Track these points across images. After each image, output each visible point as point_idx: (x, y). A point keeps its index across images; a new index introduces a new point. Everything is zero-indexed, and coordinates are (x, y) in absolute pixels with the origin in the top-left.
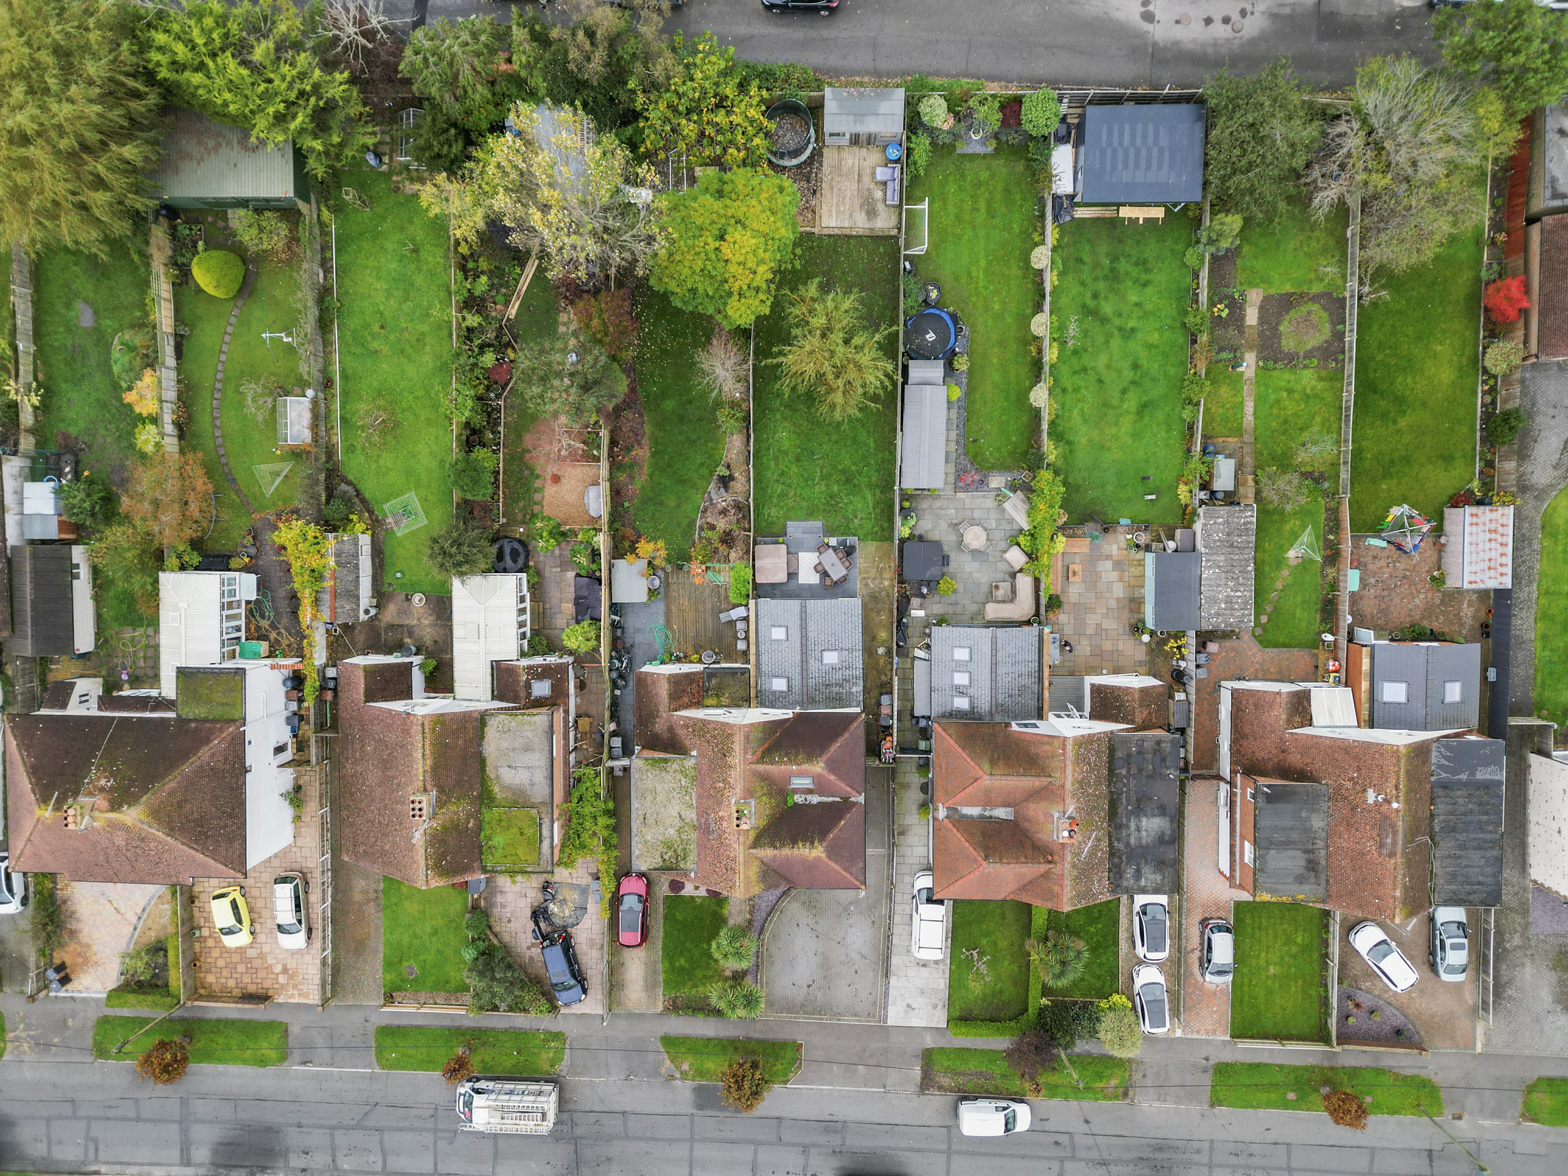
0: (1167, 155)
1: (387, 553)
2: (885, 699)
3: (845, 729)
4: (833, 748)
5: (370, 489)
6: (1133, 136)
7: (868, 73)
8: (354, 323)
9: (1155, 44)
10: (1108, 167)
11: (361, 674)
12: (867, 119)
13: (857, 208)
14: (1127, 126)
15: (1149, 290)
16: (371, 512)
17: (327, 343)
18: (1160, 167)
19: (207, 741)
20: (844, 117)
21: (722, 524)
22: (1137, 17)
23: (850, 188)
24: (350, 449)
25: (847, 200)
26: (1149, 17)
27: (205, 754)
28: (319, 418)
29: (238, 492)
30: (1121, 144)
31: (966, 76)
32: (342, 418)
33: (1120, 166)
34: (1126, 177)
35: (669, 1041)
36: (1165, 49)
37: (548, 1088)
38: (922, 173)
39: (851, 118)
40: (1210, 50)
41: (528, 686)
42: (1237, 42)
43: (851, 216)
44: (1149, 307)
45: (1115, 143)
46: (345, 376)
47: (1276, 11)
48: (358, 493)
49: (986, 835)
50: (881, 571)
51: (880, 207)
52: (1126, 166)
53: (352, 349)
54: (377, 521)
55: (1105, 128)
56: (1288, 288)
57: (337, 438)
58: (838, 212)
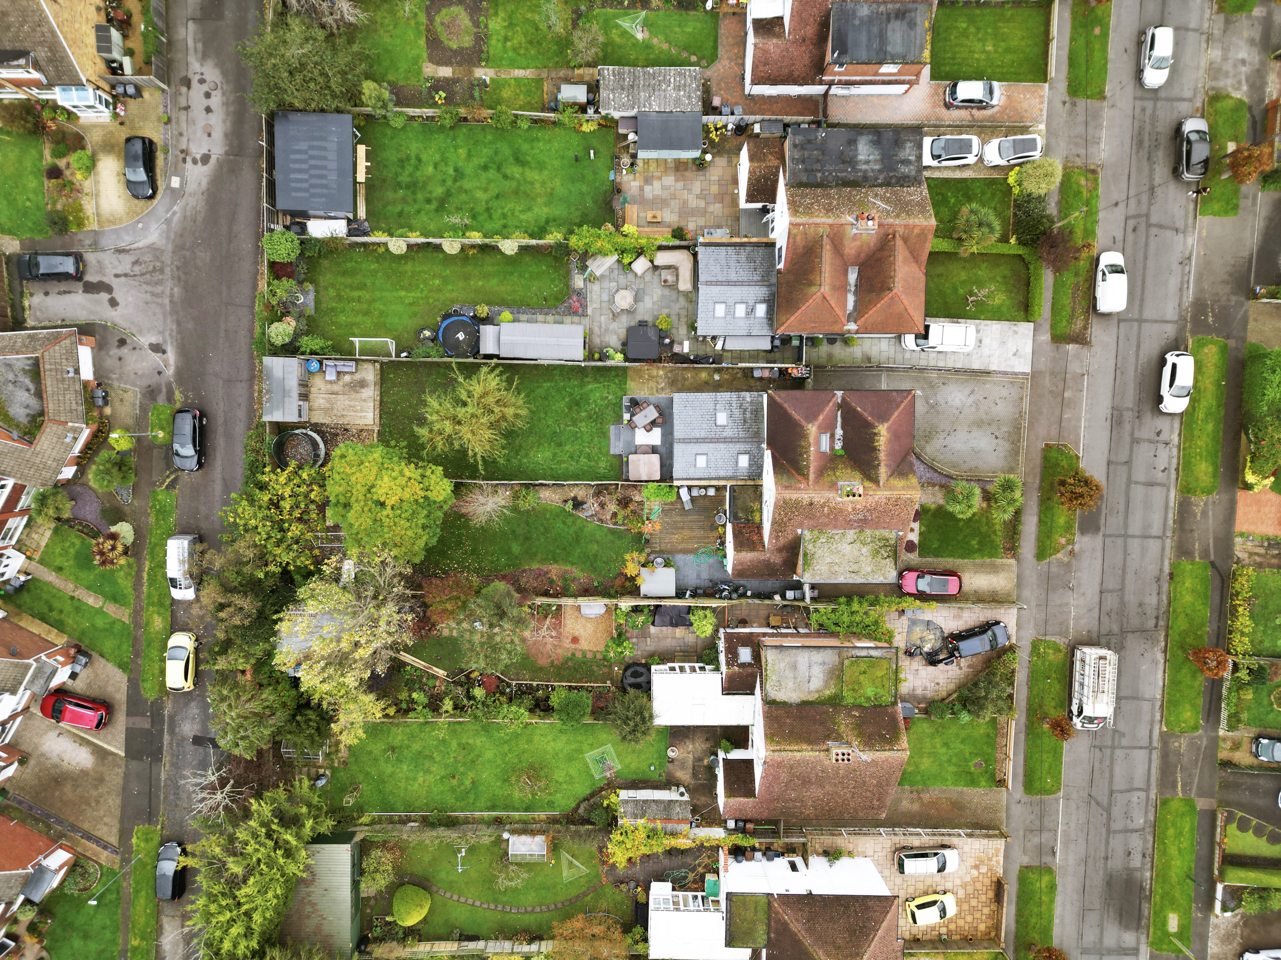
0: (315, 143)
1: (634, 777)
2: (757, 374)
3: (780, 407)
4: (796, 416)
5: (582, 789)
6: (300, 171)
7: (251, 387)
8: (450, 800)
9: (227, 153)
10: (325, 191)
11: (732, 800)
12: (287, 387)
13: (358, 395)
14: (293, 176)
15: (424, 157)
16: (602, 789)
17: (466, 821)
18: (324, 149)
19: (785, 924)
20: (286, 405)
21: (612, 507)
22: (206, 168)
23: (342, 402)
24: (551, 804)
25: (352, 403)
26: (206, 159)
27: (796, 927)
28: (525, 829)
29: (585, 894)
30: (306, 181)
31: (253, 307)
32: (526, 810)
33: (324, 182)
34: (333, 177)
35: (1041, 553)
36: (231, 145)
37: (1078, 654)
38: (330, 343)
39: (286, 400)
40: (232, 109)
41: (743, 665)
42: (225, 87)
43: (364, 401)
44: (437, 157)
45: (306, 185)
46: (493, 808)
47: (200, 55)
48: (586, 799)
49: (871, 290)
50: (651, 377)
51: (357, 377)
52: (324, 177)
53: (471, 801)
54: (608, 784)
55: (294, 194)
56: (422, 42)
57: (542, 815)
58: (362, 411)
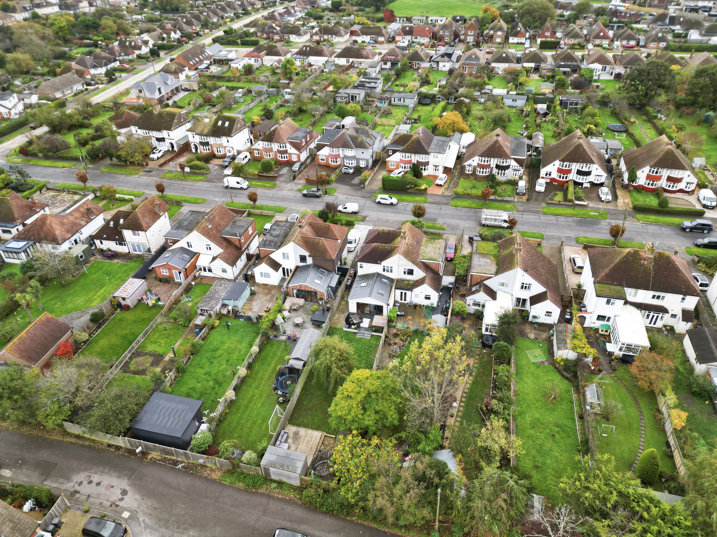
1: (547, 354)
6: (168, 421)
9: (129, 479)
11: (549, 298)
13: (302, 437)
14: (168, 425)
17: (584, 433)
18: (164, 407)
21: (397, 340)
22: (129, 494)
24: (568, 392)
25: (306, 441)
26: (124, 492)
29: (625, 386)
30: (175, 419)
31: (225, 485)
34: (180, 406)
35: (444, 230)
36: (126, 475)
37: (484, 222)
39: (291, 457)
41: (480, 288)
43: (306, 435)
46: (573, 420)
48: (563, 375)
52: (178, 410)
55: (177, 427)
56: (137, 376)
58: (312, 438)
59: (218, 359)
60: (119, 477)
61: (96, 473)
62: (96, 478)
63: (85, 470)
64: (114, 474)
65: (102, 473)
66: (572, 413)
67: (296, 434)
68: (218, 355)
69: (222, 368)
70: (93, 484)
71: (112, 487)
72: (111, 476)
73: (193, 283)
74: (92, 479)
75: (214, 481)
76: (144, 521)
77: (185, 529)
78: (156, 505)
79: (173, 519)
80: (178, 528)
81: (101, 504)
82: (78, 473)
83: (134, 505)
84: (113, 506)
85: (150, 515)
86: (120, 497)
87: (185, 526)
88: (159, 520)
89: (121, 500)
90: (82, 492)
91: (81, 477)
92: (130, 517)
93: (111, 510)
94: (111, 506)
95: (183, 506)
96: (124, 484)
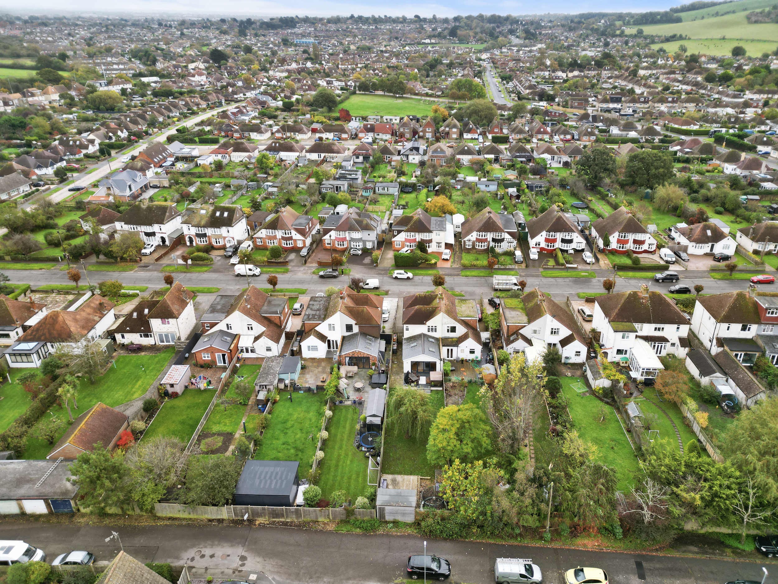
0: (257, 476)
2: (395, 348)
3: (409, 319)
4: (413, 312)
6: (271, 483)
7: (392, 536)
8: (626, 450)
9: (243, 546)
10: (285, 473)
14: (273, 487)
16: (594, 394)
17: (635, 443)
18: (262, 472)
19: (618, 314)
20: (406, 494)
22: (249, 559)
26: (243, 558)
27: (616, 310)
33: (280, 473)
34: (278, 469)
36: (239, 543)
40: (216, 542)
42: (201, 546)
45: (279, 482)
46: (623, 433)
48: (603, 400)
52: (277, 473)
53: (623, 442)
55: (283, 486)
56: (212, 456)
59: (291, 429)
60: (232, 546)
61: (206, 547)
62: (208, 552)
63: (193, 546)
64: (225, 544)
65: (212, 546)
66: (621, 429)
67: (394, 481)
68: (290, 426)
69: (298, 436)
70: (207, 558)
71: (229, 556)
72: (223, 547)
73: (238, 365)
74: (203, 553)
75: (331, 532)
76: (274, 579)
77: (318, 577)
78: (280, 562)
79: (302, 571)
80: (311, 578)
81: (222, 573)
82: (186, 551)
83: (259, 568)
84: (237, 572)
85: (278, 572)
86: (240, 563)
87: (317, 575)
88: (290, 575)
89: (243, 565)
90: (197, 566)
91: (191, 553)
92: (258, 578)
93: (236, 576)
94: (234, 572)
95: (309, 559)
96: (240, 551)
